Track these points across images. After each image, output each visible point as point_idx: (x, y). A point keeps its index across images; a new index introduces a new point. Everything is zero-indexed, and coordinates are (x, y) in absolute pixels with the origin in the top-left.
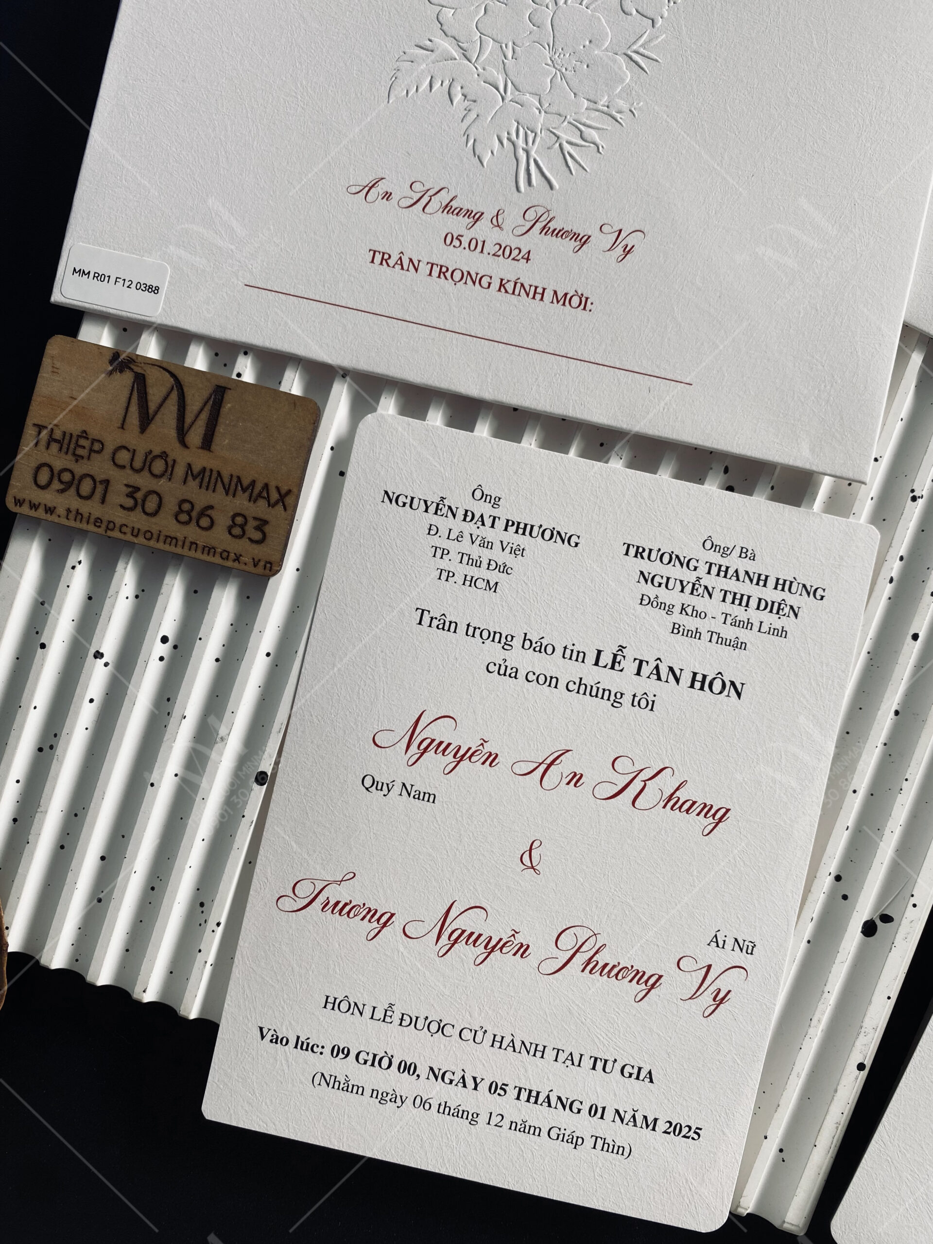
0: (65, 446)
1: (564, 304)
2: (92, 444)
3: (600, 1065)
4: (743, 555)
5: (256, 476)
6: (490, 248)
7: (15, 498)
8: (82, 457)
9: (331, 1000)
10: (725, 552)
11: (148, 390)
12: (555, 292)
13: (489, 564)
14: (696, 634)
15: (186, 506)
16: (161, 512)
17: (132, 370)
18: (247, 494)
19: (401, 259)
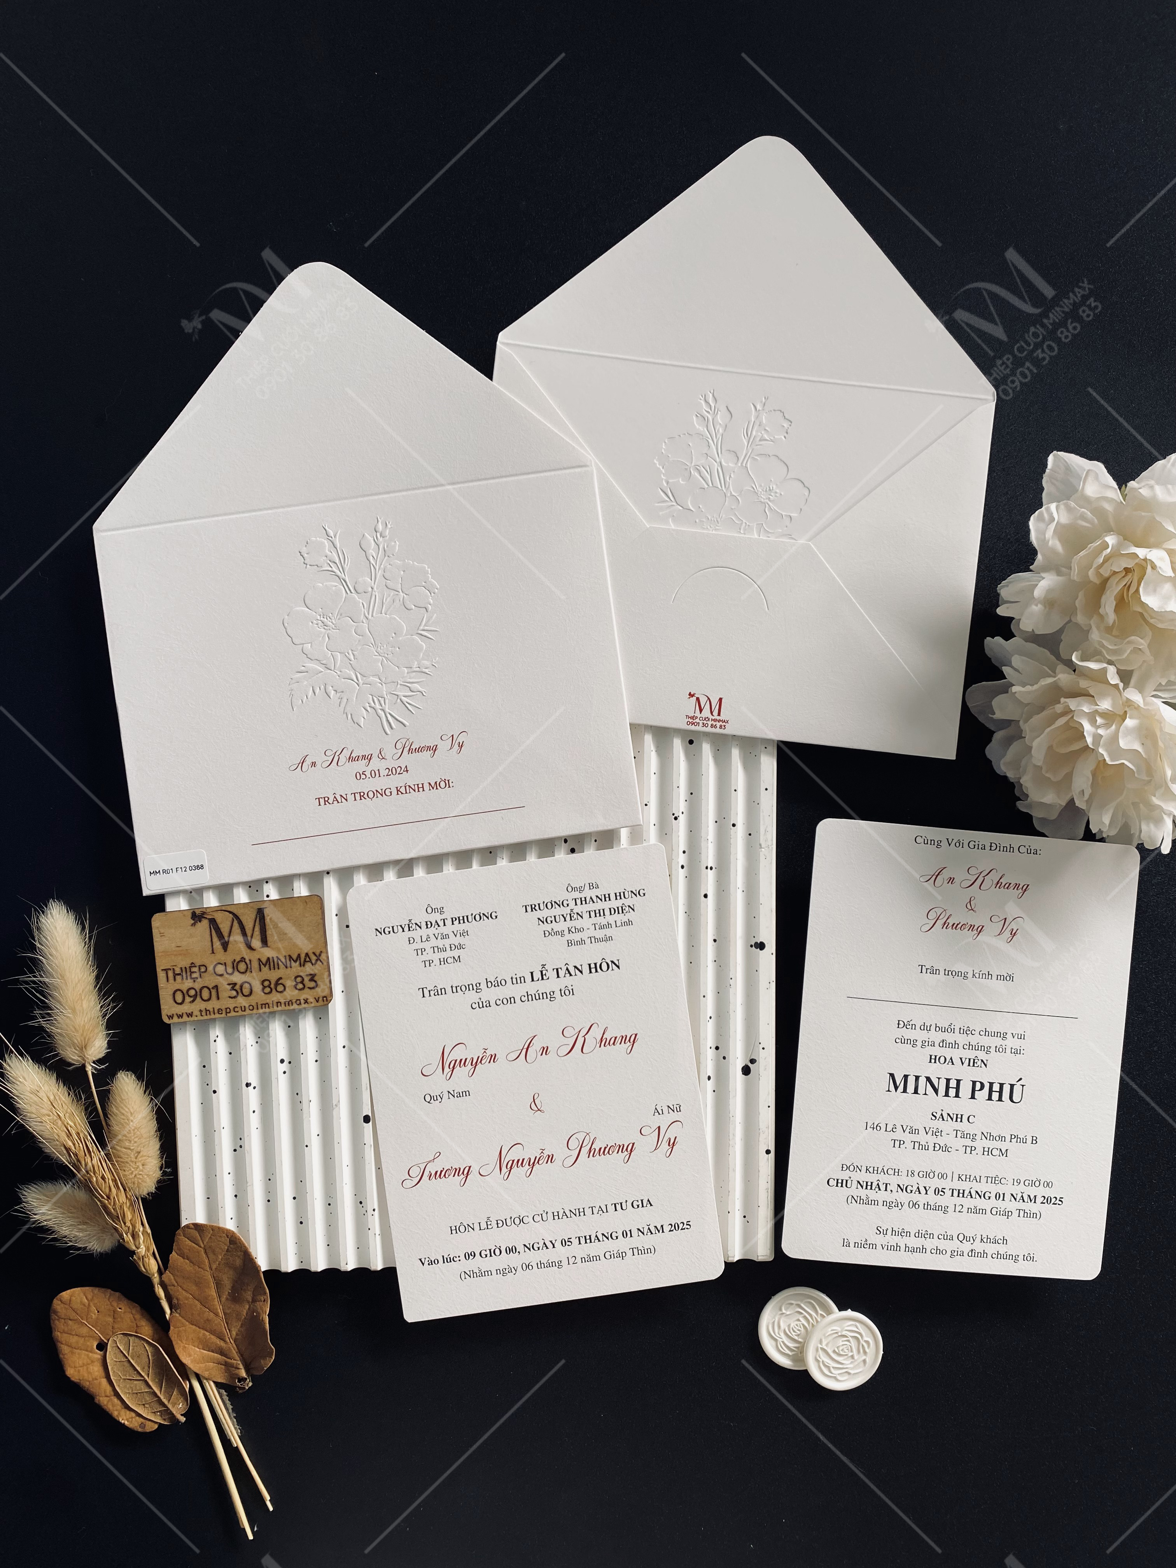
0: (184, 975)
1: (437, 789)
2: (200, 969)
3: (618, 1207)
4: (592, 887)
5: (300, 950)
6: (384, 772)
7: (167, 1016)
8: (197, 978)
9: (453, 1228)
10: (580, 889)
11: (219, 926)
12: (430, 784)
13: (451, 947)
14: (582, 942)
15: (266, 983)
16: (253, 992)
17: (206, 918)
18: (298, 963)
19: (335, 797)
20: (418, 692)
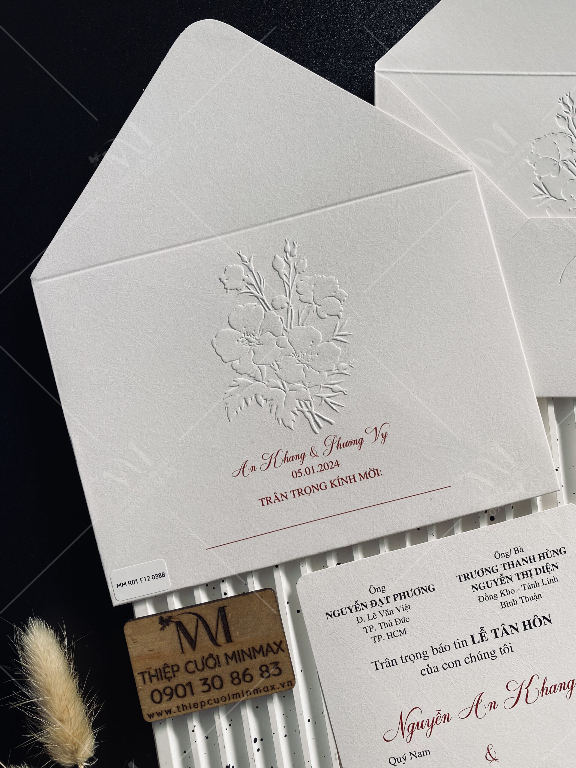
0: (159, 676)
1: (367, 478)
2: (173, 669)
4: (517, 552)
5: (261, 642)
7: (148, 715)
8: (171, 677)
10: (507, 555)
11: (186, 628)
12: (360, 474)
13: (396, 622)
14: (514, 603)
15: (235, 675)
16: (224, 684)
17: (173, 622)
18: (261, 654)
19: (276, 496)
20: (340, 393)
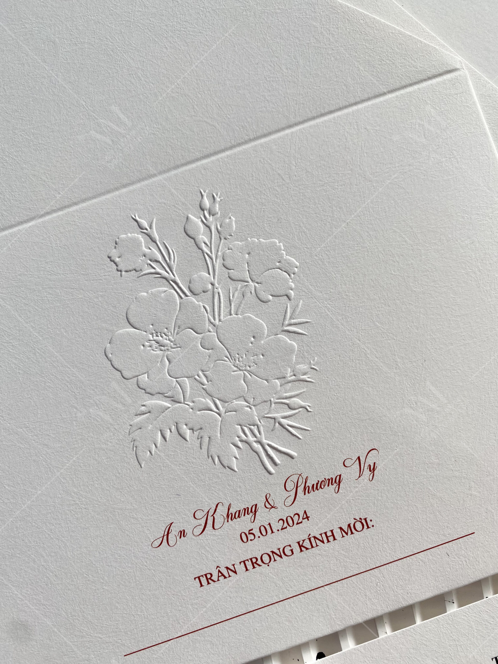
1: (352, 533)
6: (276, 526)
12: (341, 528)
19: (219, 571)
20: (301, 409)
